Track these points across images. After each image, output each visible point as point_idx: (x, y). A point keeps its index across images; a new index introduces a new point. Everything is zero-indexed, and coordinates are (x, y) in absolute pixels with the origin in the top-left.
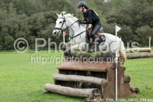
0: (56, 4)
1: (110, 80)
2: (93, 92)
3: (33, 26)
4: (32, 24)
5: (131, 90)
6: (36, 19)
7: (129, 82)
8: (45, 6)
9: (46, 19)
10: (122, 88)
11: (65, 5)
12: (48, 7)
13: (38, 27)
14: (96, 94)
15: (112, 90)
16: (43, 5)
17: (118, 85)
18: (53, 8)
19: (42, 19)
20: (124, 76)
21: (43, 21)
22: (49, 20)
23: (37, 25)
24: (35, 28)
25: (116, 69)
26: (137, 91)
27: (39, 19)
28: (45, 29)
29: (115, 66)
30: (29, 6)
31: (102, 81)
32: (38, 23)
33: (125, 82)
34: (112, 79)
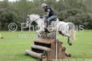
0: (77, 5)
1: (52, 49)
2: (42, 55)
3: (60, 17)
4: (59, 16)
5: (66, 55)
6: (62, 13)
7: (65, 50)
8: (70, 6)
9: (68, 13)
10: (60, 53)
11: (82, 6)
12: (72, 6)
13: (63, 18)
14: (43, 57)
15: (53, 55)
16: (69, 5)
17: (57, 52)
18: (75, 7)
19: (65, 13)
20: (61, 47)
21: (66, 14)
22: (69, 14)
23: (63, 17)
24: (61, 18)
25: (57, 43)
26: (70, 56)
27: (64, 13)
28: (67, 19)
29: (56, 41)
30: (61, 6)
31: (48, 49)
32: (63, 15)
33: (62, 50)
34: (54, 48)
